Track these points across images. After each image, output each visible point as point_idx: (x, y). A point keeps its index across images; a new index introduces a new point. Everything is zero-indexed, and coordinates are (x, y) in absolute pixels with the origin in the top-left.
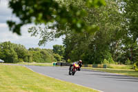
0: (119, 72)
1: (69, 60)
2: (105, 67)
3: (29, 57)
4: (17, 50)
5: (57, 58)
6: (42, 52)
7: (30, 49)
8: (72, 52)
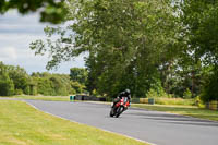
0: (172, 109)
1: (94, 91)
2: (151, 102)
3: (31, 86)
4: (13, 76)
5: (76, 88)
6: (53, 79)
7: (33, 74)
8: (100, 78)
